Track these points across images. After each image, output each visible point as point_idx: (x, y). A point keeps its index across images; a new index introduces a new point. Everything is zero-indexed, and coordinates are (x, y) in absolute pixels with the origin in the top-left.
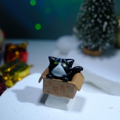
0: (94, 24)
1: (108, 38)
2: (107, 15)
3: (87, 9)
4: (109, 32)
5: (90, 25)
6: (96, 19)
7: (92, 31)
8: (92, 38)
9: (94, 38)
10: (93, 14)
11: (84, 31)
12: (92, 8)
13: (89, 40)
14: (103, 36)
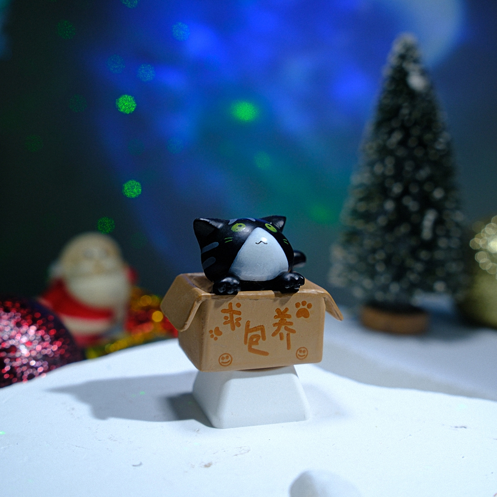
1: (442, 263)
2: (436, 186)
4: (442, 243)
5: (382, 221)
6: (398, 199)
13: (380, 268)
14: (424, 255)
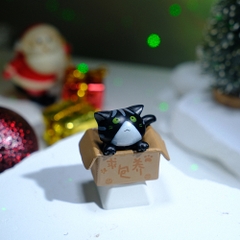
0: (232, 44)
3: (222, 12)
5: (225, 45)
6: (236, 33)
7: (229, 56)
8: (227, 70)
9: (231, 72)
10: (231, 22)
11: (213, 55)
12: (230, 11)
